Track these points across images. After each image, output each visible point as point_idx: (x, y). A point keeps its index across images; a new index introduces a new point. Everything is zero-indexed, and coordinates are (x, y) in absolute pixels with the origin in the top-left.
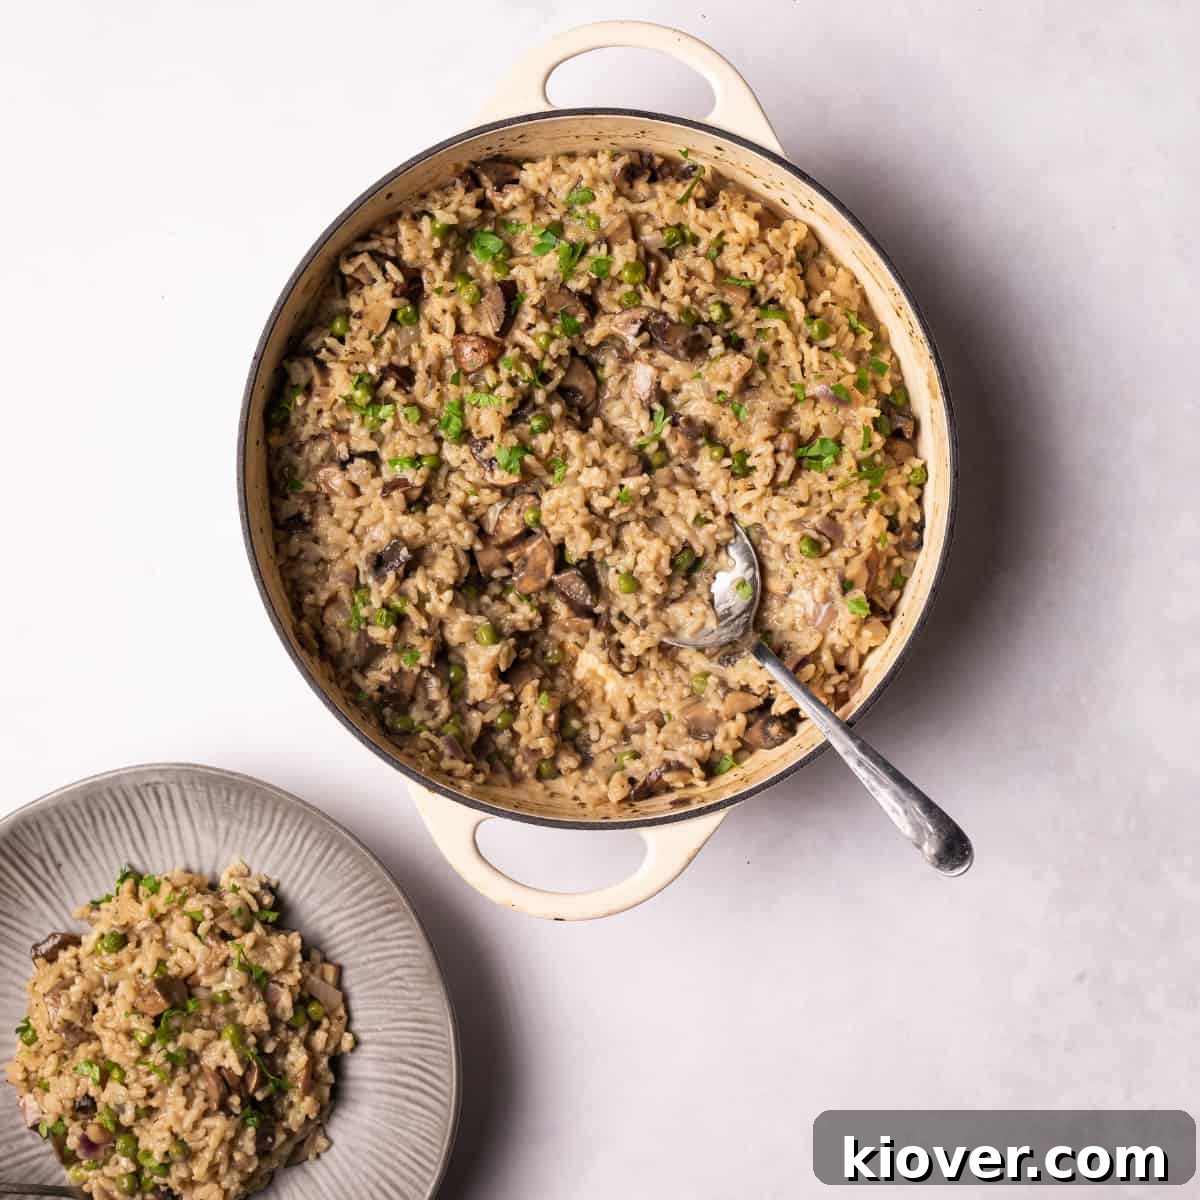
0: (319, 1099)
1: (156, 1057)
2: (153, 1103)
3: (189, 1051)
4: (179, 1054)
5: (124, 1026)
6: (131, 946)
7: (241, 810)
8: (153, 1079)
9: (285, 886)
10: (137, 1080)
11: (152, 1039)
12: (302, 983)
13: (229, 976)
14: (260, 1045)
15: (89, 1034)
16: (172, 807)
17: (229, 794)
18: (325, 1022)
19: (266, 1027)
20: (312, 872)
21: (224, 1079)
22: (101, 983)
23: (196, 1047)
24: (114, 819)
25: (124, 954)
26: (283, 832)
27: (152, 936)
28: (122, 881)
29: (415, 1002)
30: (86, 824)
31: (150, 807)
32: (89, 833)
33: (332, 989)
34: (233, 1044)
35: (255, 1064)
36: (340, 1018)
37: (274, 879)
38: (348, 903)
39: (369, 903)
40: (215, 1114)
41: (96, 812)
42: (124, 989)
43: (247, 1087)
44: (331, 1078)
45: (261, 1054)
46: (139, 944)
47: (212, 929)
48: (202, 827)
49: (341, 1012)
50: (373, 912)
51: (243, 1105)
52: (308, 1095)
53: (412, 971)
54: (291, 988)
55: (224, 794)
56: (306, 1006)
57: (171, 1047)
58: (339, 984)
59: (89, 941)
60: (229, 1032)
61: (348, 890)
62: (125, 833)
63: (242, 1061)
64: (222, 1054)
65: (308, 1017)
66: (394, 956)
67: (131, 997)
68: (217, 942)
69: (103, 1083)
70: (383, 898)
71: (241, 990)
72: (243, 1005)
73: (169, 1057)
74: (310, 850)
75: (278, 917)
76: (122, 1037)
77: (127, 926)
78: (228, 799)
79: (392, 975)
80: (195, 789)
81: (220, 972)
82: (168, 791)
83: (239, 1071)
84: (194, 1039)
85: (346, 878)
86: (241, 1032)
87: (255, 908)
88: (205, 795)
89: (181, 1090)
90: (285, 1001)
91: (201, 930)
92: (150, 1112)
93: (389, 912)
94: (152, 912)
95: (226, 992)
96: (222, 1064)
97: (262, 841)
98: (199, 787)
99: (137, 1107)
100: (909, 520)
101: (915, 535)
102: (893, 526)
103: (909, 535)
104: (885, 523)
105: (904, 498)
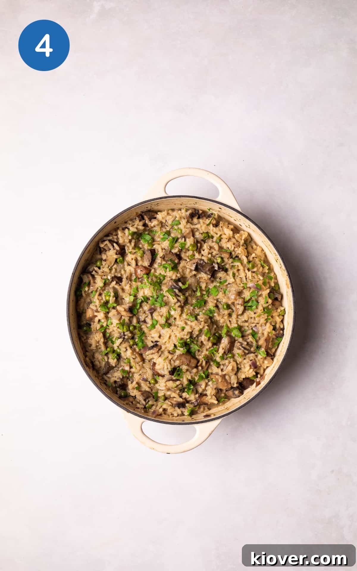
100: (280, 327)
101: (281, 332)
102: (274, 329)
103: (280, 332)
104: (272, 327)
105: (278, 320)
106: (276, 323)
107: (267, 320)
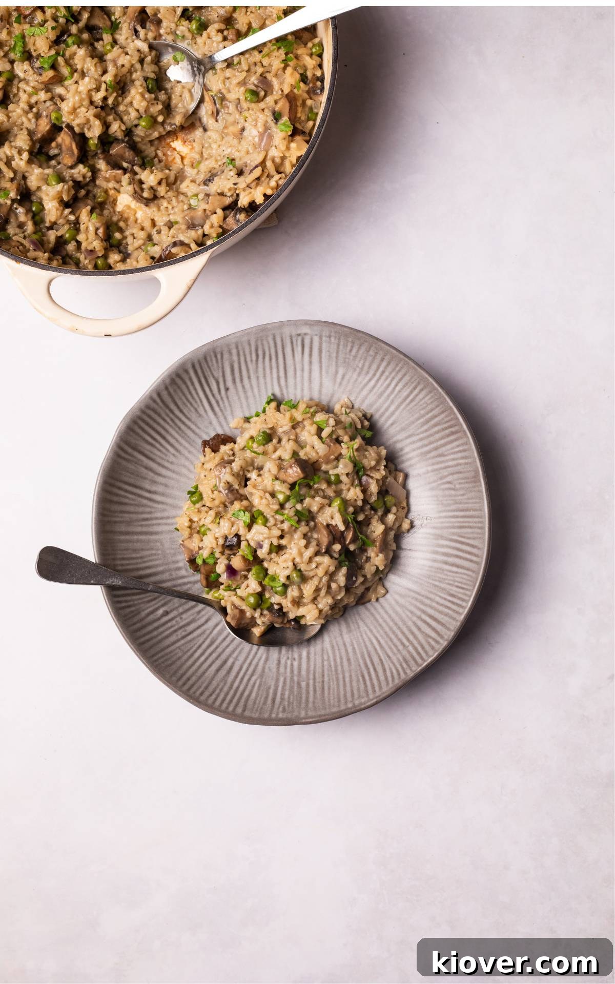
0: (386, 558)
1: (289, 511)
2: (283, 542)
3: (310, 511)
4: (304, 512)
5: (269, 488)
6: (275, 441)
7: (358, 359)
8: (286, 526)
9: (376, 417)
10: (275, 525)
11: (288, 499)
12: (385, 478)
13: (341, 466)
14: (355, 513)
15: (242, 495)
16: (311, 355)
17: (352, 347)
18: (394, 509)
19: (360, 503)
20: (398, 406)
21: (331, 532)
22: (252, 464)
23: (315, 509)
24: (270, 359)
25: (270, 447)
26: (384, 377)
27: (289, 436)
28: (268, 403)
29: (460, 498)
30: (252, 361)
31: (296, 353)
32: (252, 367)
33: (401, 488)
34: (339, 510)
35: (351, 525)
36: (403, 508)
37: (370, 412)
38: (420, 430)
39: (436, 429)
40: (322, 555)
41: (260, 353)
42: (270, 467)
43: (345, 540)
44: (394, 546)
45: (355, 519)
46: (280, 441)
47: (330, 436)
48: (327, 372)
49: (405, 504)
50: (437, 436)
51: (340, 553)
52: (381, 553)
53: (461, 475)
54: (378, 480)
55: (350, 345)
56: (384, 497)
57: (299, 507)
58: (404, 486)
59: (241, 441)
60: (337, 503)
61: (422, 420)
62: (275, 371)
63: (345, 522)
64: (332, 516)
65: (385, 503)
66: (449, 467)
67: (274, 470)
68: (334, 444)
69: (249, 527)
70: (449, 424)
71: (347, 475)
72: (348, 486)
73: (297, 513)
74: (400, 391)
75: (372, 435)
76: (268, 495)
77: (272, 429)
78: (351, 351)
79: (444, 480)
80: (330, 342)
81: (335, 463)
82: (311, 342)
83: (342, 527)
84: (313, 504)
85: (422, 412)
86: (345, 503)
87: (359, 426)
88: (335, 347)
89: (303, 536)
90: (374, 488)
91: (324, 434)
92: (280, 549)
93: (453, 433)
94: (292, 419)
95: (337, 475)
96: (330, 522)
97: (366, 385)
98: (333, 339)
99: (272, 544)
100: (314, 75)
101: (319, 83)
102: (304, 79)
103: (314, 84)
104: (298, 76)
105: (310, 62)
106: (306, 70)
107: (286, 63)
